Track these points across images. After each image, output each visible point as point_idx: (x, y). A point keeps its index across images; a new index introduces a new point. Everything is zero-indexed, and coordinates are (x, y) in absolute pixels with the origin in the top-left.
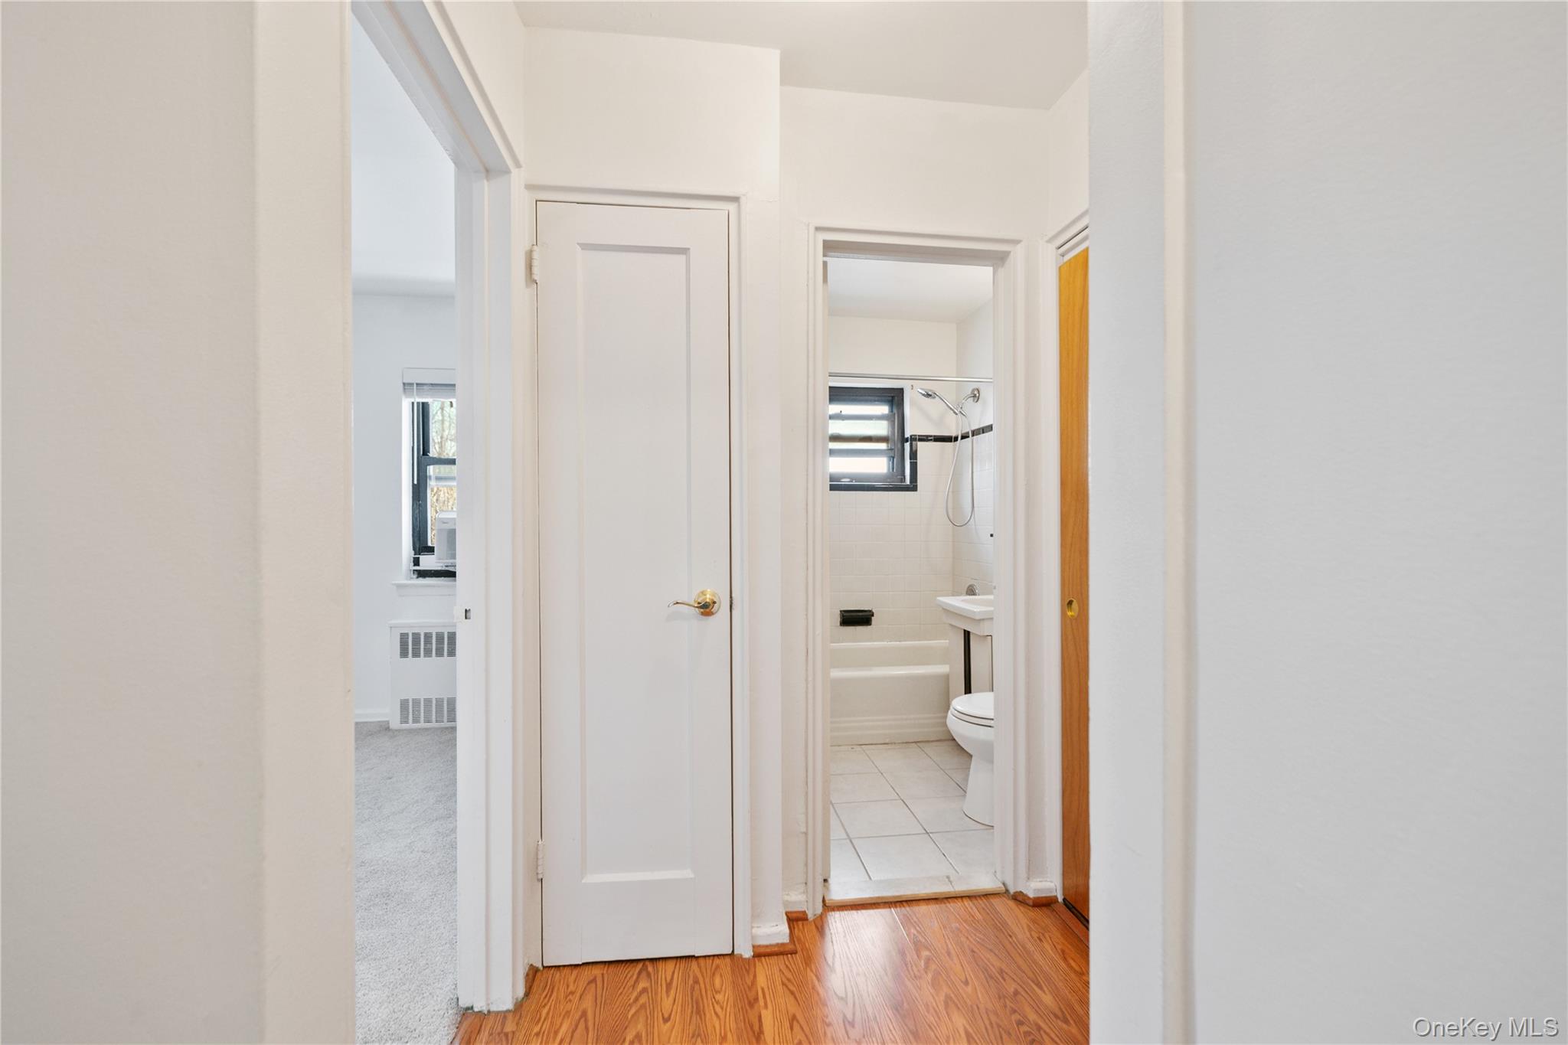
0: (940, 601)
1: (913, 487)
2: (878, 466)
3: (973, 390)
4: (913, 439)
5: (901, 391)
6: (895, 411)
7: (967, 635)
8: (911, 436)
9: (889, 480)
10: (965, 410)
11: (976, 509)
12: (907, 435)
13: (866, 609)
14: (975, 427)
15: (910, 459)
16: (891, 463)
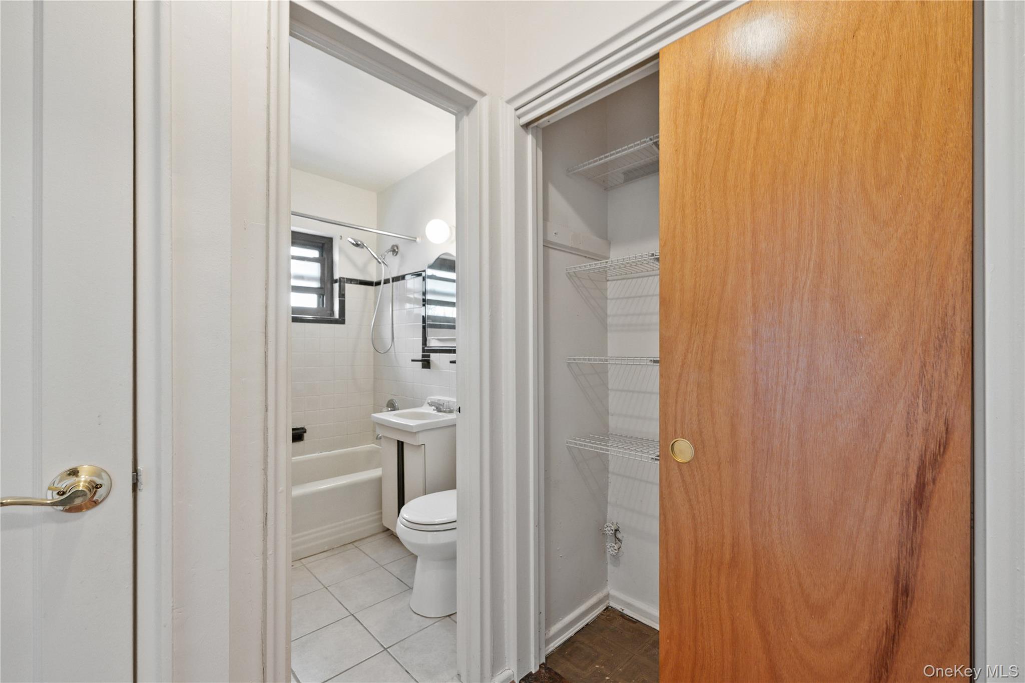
0: (374, 417)
1: (341, 321)
2: (310, 301)
3: (393, 246)
4: (342, 281)
5: (330, 240)
6: (325, 256)
7: (401, 445)
8: (340, 278)
9: (319, 314)
10: (387, 261)
11: (395, 339)
12: (336, 276)
13: (299, 427)
14: (395, 275)
15: (339, 297)
16: (321, 300)
